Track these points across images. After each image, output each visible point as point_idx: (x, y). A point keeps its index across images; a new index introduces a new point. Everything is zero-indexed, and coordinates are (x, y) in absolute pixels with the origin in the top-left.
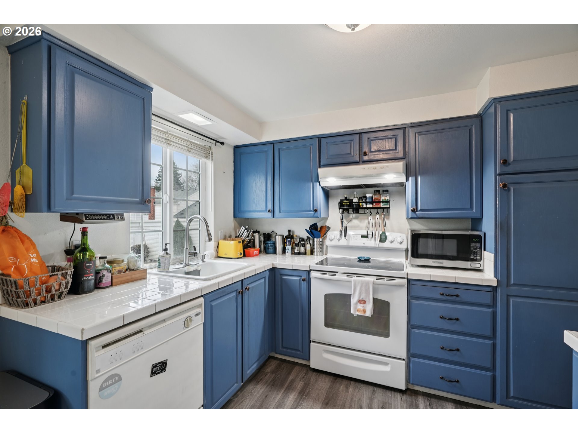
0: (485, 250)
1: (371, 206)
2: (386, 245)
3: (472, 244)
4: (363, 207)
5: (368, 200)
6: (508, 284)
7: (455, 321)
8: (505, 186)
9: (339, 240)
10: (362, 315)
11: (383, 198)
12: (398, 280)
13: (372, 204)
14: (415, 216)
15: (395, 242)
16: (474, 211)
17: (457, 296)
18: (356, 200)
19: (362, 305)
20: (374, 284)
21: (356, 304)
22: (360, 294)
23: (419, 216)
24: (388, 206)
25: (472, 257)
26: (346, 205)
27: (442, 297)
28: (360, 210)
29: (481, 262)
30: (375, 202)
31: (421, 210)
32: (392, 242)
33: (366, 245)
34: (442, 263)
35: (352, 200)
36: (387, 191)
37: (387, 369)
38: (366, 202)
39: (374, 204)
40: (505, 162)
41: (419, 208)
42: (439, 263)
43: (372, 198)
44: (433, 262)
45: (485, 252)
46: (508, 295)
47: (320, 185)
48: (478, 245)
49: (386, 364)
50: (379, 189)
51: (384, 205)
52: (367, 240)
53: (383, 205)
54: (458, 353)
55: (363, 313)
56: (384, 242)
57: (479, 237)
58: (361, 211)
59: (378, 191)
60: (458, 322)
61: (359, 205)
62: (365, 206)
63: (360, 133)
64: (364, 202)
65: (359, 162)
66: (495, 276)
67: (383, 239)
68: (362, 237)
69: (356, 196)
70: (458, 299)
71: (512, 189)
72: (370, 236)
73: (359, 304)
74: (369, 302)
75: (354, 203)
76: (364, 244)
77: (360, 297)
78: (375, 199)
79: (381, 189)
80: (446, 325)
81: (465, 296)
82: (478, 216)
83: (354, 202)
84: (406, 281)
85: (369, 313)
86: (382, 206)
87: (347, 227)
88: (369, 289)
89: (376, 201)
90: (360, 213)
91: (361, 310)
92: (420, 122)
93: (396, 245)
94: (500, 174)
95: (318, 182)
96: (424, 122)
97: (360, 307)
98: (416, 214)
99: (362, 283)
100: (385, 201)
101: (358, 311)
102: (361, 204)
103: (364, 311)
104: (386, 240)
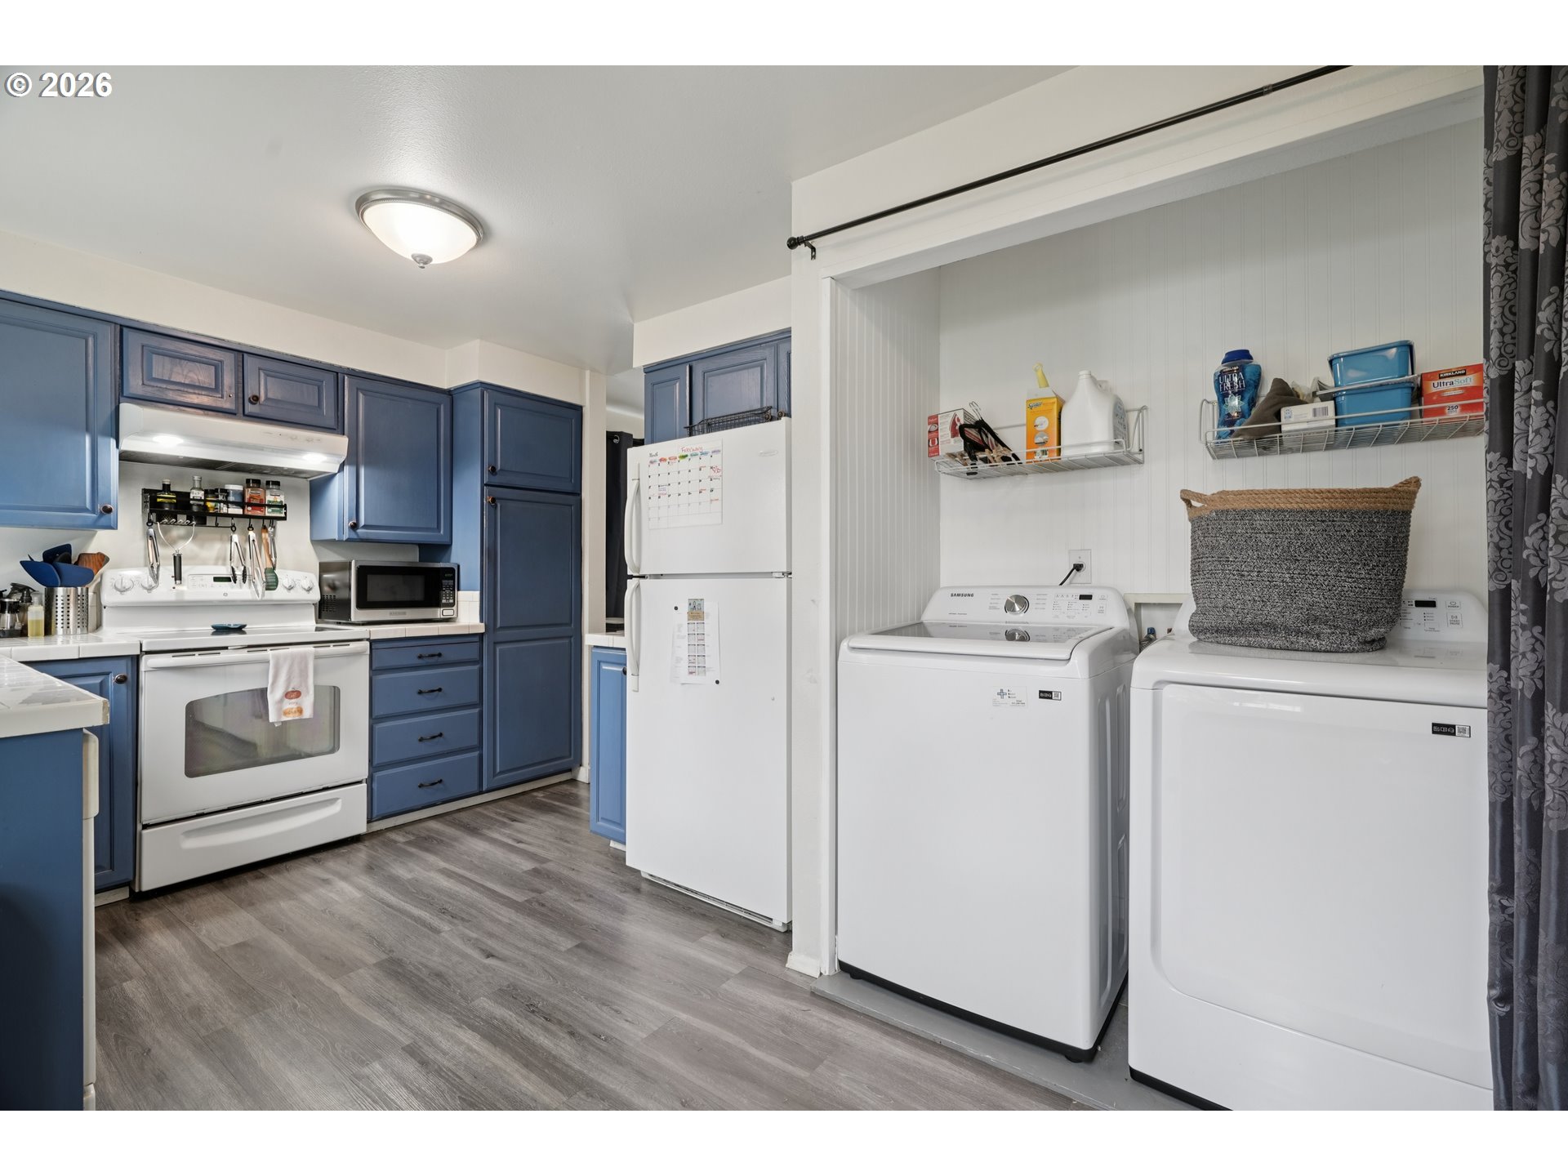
0: (458, 590)
1: (239, 511)
2: (279, 594)
3: (444, 581)
4: (222, 512)
5: (231, 498)
6: (495, 629)
7: (437, 692)
8: (494, 500)
9: (150, 589)
10: (297, 718)
11: (269, 498)
12: (353, 645)
13: (243, 508)
14: (355, 537)
15: (298, 588)
16: (442, 532)
17: (440, 655)
18: (200, 495)
19: (293, 700)
20: (317, 657)
21: (281, 701)
22: (289, 680)
23: (362, 536)
24: (283, 515)
25: (444, 601)
26: (170, 503)
27: (420, 662)
28: (208, 518)
29: (455, 608)
30: (249, 504)
31: (365, 527)
32: (290, 588)
33: (229, 598)
34: (405, 613)
35: (189, 494)
36: (277, 483)
37: (335, 809)
38: (227, 503)
39: (250, 508)
40: (493, 470)
41: (362, 523)
42: (399, 614)
43: (243, 494)
44: (391, 614)
45: (460, 592)
46: (495, 643)
47: (117, 446)
48: (451, 582)
49: (333, 801)
50: (259, 477)
51: (273, 511)
52: (232, 587)
53: (268, 512)
54: (441, 739)
55: (297, 714)
56: (274, 589)
57: (451, 570)
58: (210, 521)
59: (257, 482)
60: (440, 693)
61: (206, 507)
62: (224, 510)
63: (242, 352)
64: (224, 502)
65: (235, 414)
66: (481, 621)
67: (271, 585)
68: (216, 579)
69: (197, 485)
70: (440, 660)
71: (499, 505)
72: (239, 578)
73: (286, 700)
74: (308, 692)
75: (191, 502)
76: (225, 594)
77: (288, 687)
78: (251, 497)
79: (264, 479)
80: (425, 703)
81: (450, 653)
82: (445, 540)
83: (194, 499)
84: (368, 643)
85: (308, 713)
86: (267, 514)
87: (180, 558)
88: (306, 667)
89: (254, 502)
90: (207, 525)
91: (293, 710)
92: (364, 373)
93: (298, 595)
94: (486, 485)
95: (112, 436)
96: (370, 374)
97: (290, 705)
98: (357, 534)
99: (293, 657)
100: (274, 504)
101: (285, 713)
102: (210, 505)
103: (300, 711)
104: (277, 586)
